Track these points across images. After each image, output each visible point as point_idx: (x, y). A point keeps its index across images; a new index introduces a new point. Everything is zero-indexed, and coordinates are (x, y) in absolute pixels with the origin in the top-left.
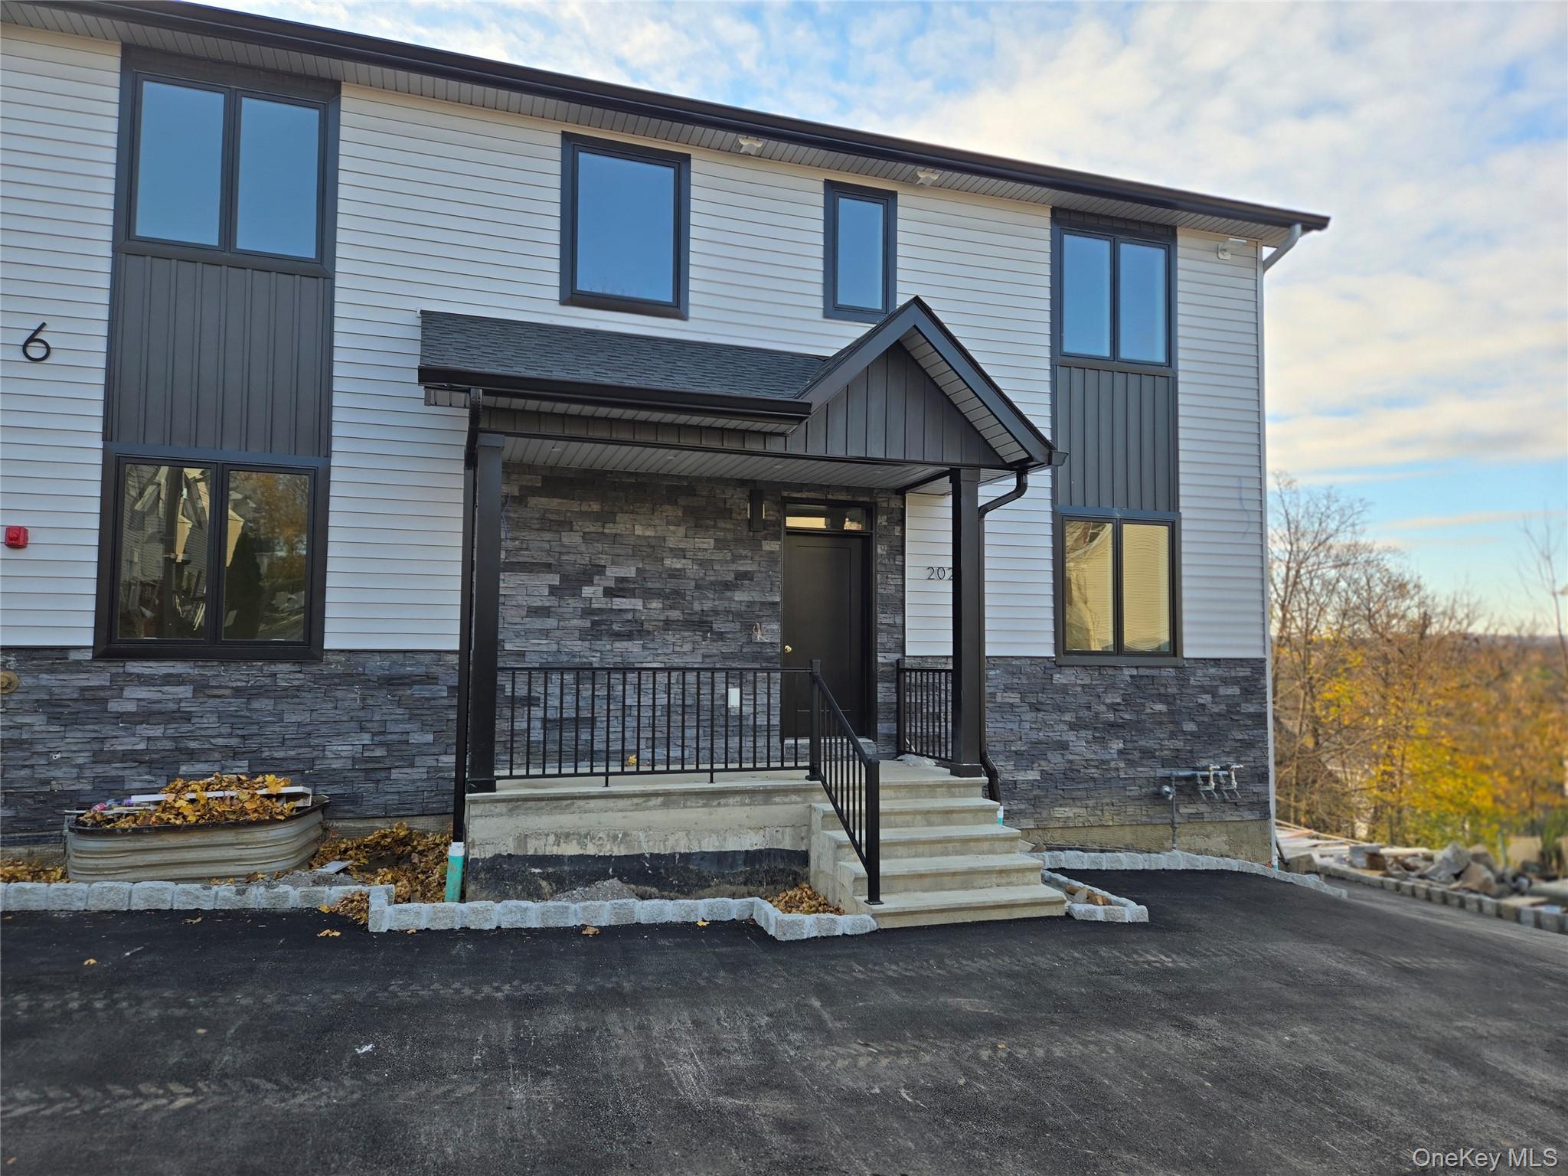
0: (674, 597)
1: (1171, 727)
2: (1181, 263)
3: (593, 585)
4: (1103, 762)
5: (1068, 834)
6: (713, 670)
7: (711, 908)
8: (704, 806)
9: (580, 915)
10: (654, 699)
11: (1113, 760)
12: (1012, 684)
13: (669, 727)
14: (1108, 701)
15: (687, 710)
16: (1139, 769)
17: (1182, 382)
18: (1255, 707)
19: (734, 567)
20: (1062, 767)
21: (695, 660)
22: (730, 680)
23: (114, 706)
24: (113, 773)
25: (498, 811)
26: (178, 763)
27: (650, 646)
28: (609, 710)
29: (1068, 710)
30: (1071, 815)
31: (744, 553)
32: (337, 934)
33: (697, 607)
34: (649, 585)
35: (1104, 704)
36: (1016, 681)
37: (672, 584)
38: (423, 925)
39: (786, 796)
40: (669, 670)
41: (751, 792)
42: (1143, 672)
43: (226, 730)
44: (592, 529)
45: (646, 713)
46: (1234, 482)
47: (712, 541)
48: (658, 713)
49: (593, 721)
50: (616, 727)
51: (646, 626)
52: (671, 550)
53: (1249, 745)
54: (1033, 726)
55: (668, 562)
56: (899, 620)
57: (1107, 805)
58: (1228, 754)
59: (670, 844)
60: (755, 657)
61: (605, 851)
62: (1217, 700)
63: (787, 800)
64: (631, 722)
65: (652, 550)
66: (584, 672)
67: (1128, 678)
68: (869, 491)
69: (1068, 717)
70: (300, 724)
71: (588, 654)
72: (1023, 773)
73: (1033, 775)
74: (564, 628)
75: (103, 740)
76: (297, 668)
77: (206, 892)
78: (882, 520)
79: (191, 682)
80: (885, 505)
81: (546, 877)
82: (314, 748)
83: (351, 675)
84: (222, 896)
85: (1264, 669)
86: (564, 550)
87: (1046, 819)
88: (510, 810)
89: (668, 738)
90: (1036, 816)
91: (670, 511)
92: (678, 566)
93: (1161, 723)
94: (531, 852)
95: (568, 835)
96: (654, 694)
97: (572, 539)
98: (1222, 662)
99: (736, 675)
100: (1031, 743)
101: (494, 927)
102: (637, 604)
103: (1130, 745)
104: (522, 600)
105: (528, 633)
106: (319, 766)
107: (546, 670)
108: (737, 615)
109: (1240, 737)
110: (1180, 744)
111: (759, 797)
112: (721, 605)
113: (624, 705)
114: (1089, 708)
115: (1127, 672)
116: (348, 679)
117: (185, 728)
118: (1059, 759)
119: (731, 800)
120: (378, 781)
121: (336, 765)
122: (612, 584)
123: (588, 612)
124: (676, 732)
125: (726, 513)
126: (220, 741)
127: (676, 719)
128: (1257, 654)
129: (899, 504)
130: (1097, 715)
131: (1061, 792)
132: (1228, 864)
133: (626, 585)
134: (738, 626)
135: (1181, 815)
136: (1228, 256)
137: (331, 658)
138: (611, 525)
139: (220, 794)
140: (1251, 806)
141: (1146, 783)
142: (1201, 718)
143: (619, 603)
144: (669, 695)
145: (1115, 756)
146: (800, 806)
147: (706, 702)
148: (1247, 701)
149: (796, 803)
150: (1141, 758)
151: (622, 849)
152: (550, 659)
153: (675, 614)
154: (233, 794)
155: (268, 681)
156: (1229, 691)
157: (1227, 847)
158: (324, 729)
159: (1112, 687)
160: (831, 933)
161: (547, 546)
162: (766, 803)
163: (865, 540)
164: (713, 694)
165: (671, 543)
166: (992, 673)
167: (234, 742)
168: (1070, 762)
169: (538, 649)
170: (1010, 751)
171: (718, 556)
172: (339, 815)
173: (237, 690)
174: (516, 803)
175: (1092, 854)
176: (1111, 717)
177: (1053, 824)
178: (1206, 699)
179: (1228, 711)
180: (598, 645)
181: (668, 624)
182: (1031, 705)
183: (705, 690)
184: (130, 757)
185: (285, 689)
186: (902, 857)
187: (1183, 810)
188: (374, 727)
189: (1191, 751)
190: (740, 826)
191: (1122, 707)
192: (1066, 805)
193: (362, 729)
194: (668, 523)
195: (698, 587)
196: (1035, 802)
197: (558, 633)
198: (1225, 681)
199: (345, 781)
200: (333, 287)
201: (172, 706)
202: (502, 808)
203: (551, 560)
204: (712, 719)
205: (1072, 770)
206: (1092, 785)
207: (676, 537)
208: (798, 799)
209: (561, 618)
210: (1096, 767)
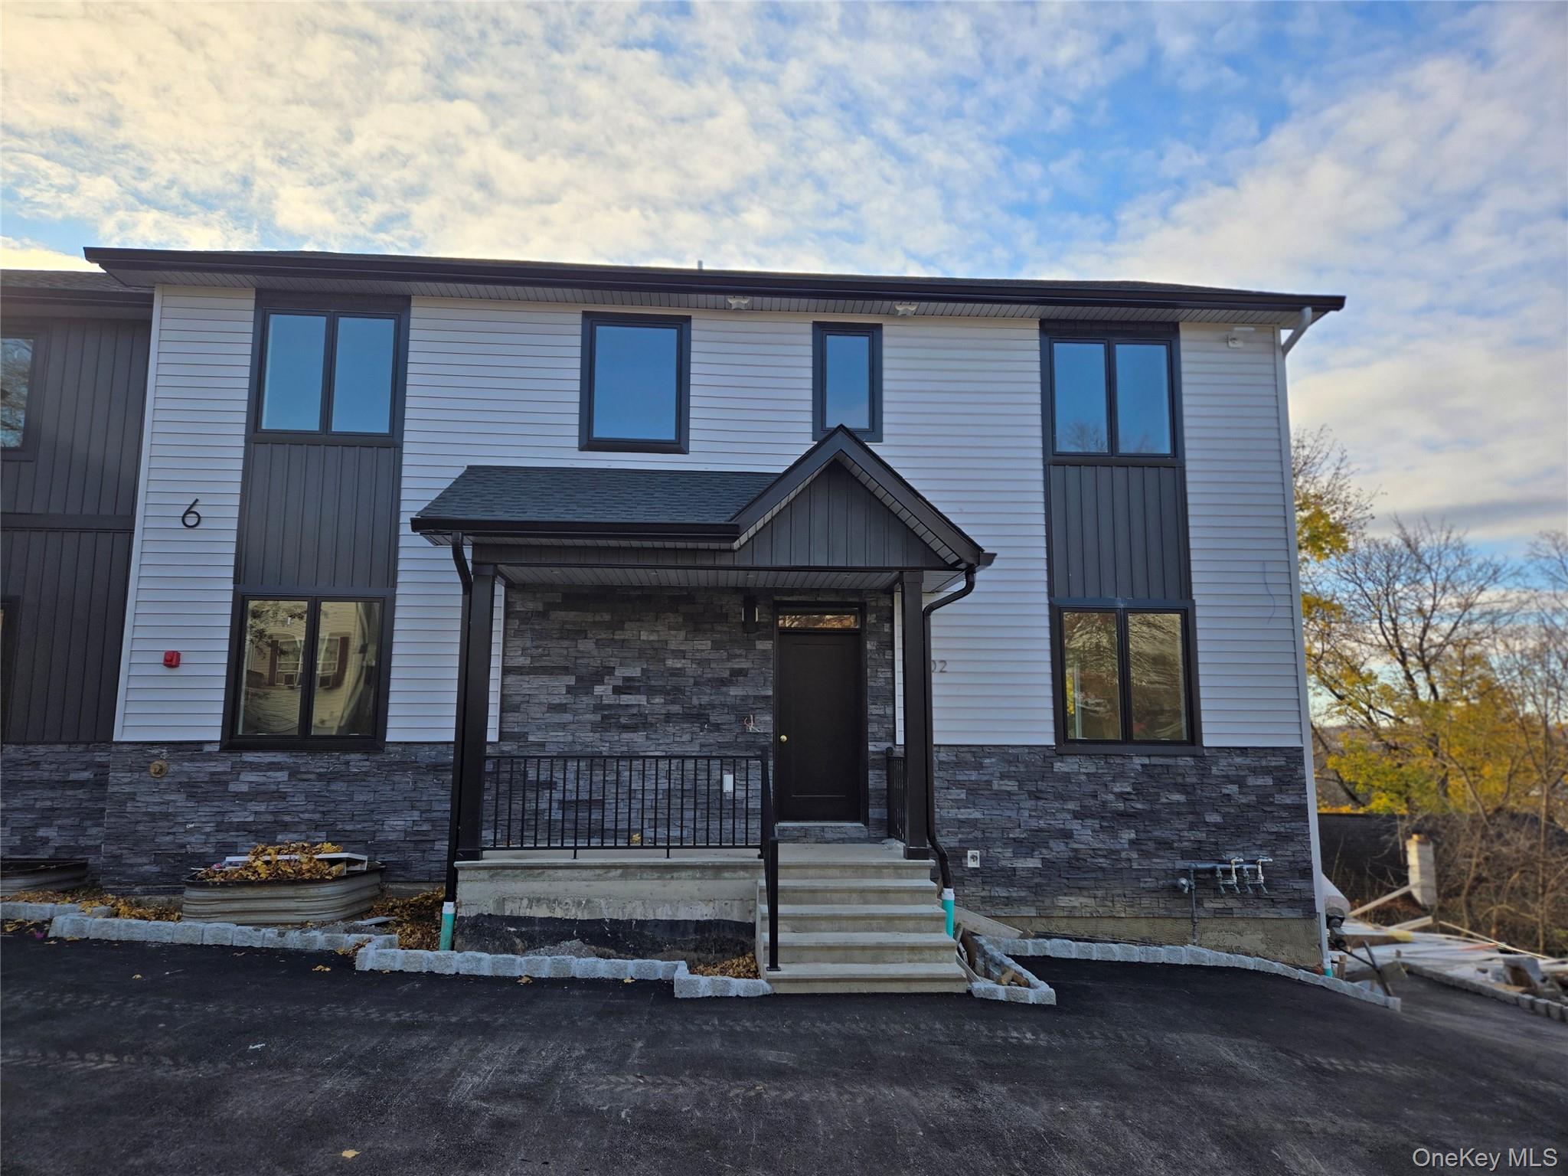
0: (674, 693)
1: (1190, 818)
2: (1184, 356)
3: (603, 684)
4: (1112, 852)
5: (1074, 923)
6: (709, 758)
7: (639, 967)
8: (659, 878)
9: (524, 967)
10: (657, 784)
11: (1124, 850)
12: (1009, 772)
13: (669, 809)
14: (1116, 790)
15: (685, 794)
16: (1154, 860)
17: (1191, 471)
18: (1293, 798)
19: (729, 665)
20: (1066, 855)
21: (694, 749)
22: (724, 767)
23: (233, 787)
24: (230, 840)
25: (481, 876)
26: (275, 833)
27: (653, 736)
28: (617, 793)
29: (1071, 799)
30: (1077, 904)
31: (738, 652)
32: (328, 969)
33: (695, 701)
34: (653, 683)
35: (1112, 793)
36: (1013, 769)
37: (674, 681)
38: (397, 967)
39: (735, 872)
40: (669, 758)
41: (703, 868)
42: (1155, 761)
43: (311, 807)
44: (604, 636)
45: (650, 796)
46: (1258, 568)
47: (709, 643)
48: (660, 797)
49: (602, 803)
50: (623, 809)
51: (650, 719)
52: (673, 651)
53: (1284, 838)
54: (1033, 813)
55: (669, 663)
56: (889, 711)
57: (1119, 895)
58: (1261, 847)
59: (628, 910)
60: (749, 746)
61: (571, 916)
62: (1245, 790)
63: (735, 875)
64: (636, 805)
65: (656, 652)
66: (595, 760)
67: (1139, 767)
68: (858, 592)
69: (1071, 806)
70: (365, 803)
71: (599, 744)
72: (1022, 860)
73: (1034, 863)
74: (579, 722)
75: (223, 813)
76: (365, 757)
77: (257, 933)
78: (871, 618)
79: (288, 768)
80: (874, 604)
81: (520, 935)
82: (376, 822)
83: (405, 763)
84: (267, 938)
85: (1302, 758)
86: (579, 655)
87: (1049, 908)
88: (491, 877)
89: (669, 819)
90: (1038, 904)
91: (671, 618)
92: (679, 666)
93: (1179, 814)
94: (507, 913)
95: (539, 900)
96: (657, 779)
97: (586, 645)
98: (1250, 751)
99: (731, 763)
100: (1031, 830)
101: (453, 973)
102: (642, 699)
103: (1143, 836)
104: (543, 698)
105: (549, 727)
106: (380, 837)
107: (565, 758)
108: (732, 708)
109: (1276, 830)
110: (1201, 836)
111: (709, 873)
112: (717, 699)
113: (630, 790)
114: (1095, 797)
115: (1138, 762)
116: (403, 766)
117: (282, 805)
118: (1062, 847)
119: (684, 874)
120: (424, 851)
121: (393, 837)
122: (620, 683)
123: (598, 708)
124: (675, 814)
125: (723, 617)
126: (306, 816)
127: (676, 802)
128: (1295, 743)
129: (888, 603)
130: (1104, 803)
131: (1065, 881)
132: (1240, 961)
133: (632, 684)
134: (733, 718)
135: (1206, 910)
136: (1239, 344)
137: (391, 748)
138: (619, 632)
139: (287, 857)
140: (1292, 903)
141: (1163, 874)
142: (1227, 809)
143: (626, 699)
144: (670, 779)
145: (1127, 846)
146: (748, 881)
147: (702, 785)
148: (1281, 792)
149: (744, 879)
150: (1157, 849)
151: (585, 913)
152: (566, 749)
153: (676, 708)
154: (297, 857)
155: (343, 768)
156: (1260, 782)
157: (1264, 946)
158: (384, 808)
159: (1121, 776)
160: (725, 994)
161: (565, 652)
162: (716, 877)
163: (855, 637)
164: (708, 780)
165: (672, 646)
166: (987, 761)
167: (317, 816)
168: (1076, 850)
169: (557, 740)
170: (1008, 838)
171: (714, 655)
172: (393, 879)
173: (320, 775)
174: (496, 870)
175: (1081, 944)
176: (1121, 806)
177: (1056, 913)
178: (1232, 789)
179: (1259, 802)
180: (608, 736)
181: (669, 718)
182: (1030, 793)
183: (703, 776)
184: (241, 827)
185: (356, 774)
186: (825, 931)
187: (1207, 905)
188: (423, 806)
189: (1216, 844)
190: (691, 898)
191: (1132, 797)
192: (1071, 894)
193: (413, 808)
194: (670, 628)
195: (696, 684)
196: (1037, 890)
197: (574, 726)
198: (1255, 771)
199: (398, 850)
200: (401, 453)
201: (273, 787)
202: (484, 874)
203: (568, 664)
204: (708, 803)
205: (1078, 859)
206: (1100, 875)
207: (676, 639)
208: (747, 875)
209: (575, 713)
210: (1105, 856)
